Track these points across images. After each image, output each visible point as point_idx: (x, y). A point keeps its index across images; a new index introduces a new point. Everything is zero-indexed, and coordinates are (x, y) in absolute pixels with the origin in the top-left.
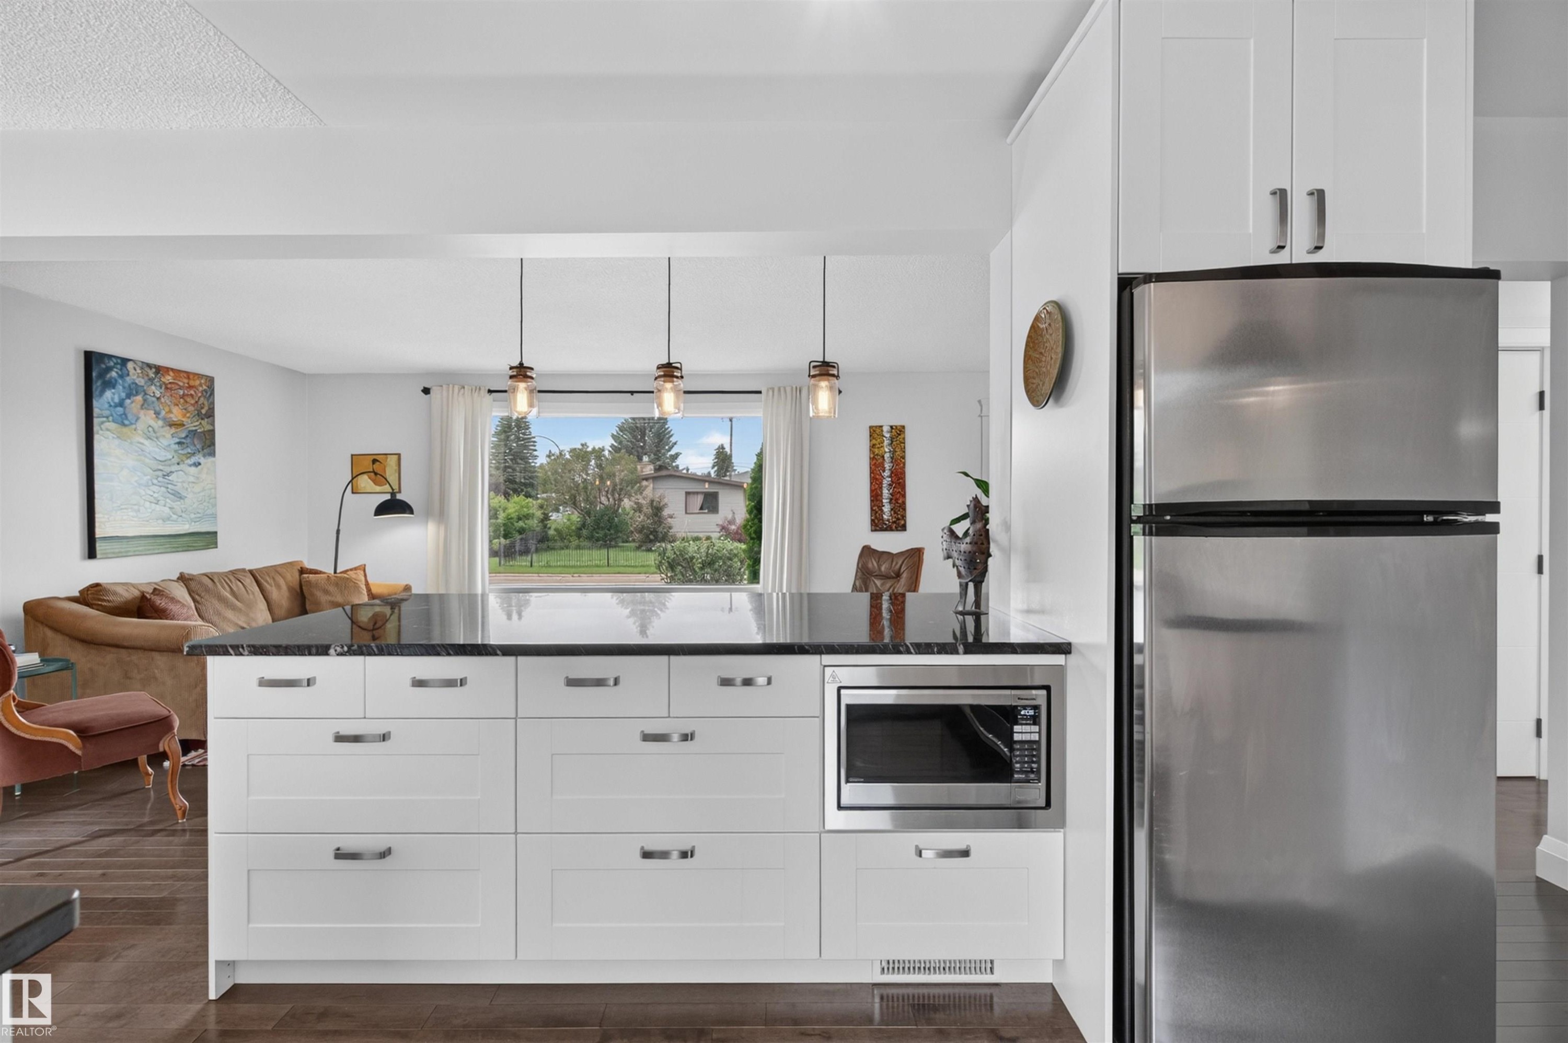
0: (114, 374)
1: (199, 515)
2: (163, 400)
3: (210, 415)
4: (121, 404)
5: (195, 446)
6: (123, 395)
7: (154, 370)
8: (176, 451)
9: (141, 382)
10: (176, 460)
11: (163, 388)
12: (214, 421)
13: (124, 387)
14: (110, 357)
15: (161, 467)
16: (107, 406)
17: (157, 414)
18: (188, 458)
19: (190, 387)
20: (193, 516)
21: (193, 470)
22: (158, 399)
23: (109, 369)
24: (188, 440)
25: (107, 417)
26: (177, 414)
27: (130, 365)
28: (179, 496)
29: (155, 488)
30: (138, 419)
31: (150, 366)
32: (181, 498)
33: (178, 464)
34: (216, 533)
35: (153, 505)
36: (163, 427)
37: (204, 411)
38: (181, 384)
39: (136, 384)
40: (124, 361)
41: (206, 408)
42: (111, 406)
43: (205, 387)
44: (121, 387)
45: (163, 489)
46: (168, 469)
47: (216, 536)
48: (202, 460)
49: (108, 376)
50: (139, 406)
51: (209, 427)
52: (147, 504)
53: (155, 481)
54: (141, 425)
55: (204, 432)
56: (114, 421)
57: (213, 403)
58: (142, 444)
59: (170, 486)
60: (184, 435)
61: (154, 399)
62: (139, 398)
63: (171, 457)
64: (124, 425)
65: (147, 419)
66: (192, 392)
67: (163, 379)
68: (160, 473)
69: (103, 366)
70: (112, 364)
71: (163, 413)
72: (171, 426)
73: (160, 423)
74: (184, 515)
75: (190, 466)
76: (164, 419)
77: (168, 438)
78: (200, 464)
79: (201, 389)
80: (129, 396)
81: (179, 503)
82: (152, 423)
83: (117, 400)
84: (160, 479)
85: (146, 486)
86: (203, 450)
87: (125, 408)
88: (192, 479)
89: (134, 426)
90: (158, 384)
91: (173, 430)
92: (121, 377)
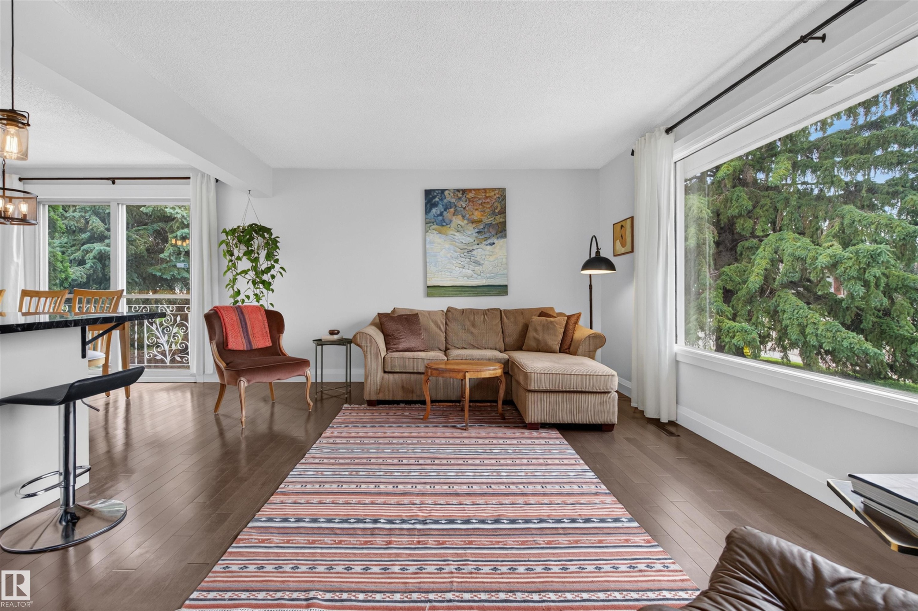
0: (437, 199)
1: (493, 275)
2: (467, 208)
3: (503, 212)
4: (441, 214)
5: (490, 233)
6: (443, 210)
7: (461, 192)
8: (476, 237)
9: (453, 200)
10: (476, 242)
11: (468, 201)
12: (505, 216)
13: (443, 205)
14: (434, 190)
15: (466, 247)
16: (433, 217)
17: (463, 217)
18: (485, 241)
19: (487, 198)
20: (488, 275)
21: (489, 247)
22: (464, 208)
23: (434, 197)
24: (486, 230)
25: (433, 223)
26: (477, 215)
27: (446, 193)
28: (478, 263)
29: (463, 259)
30: (451, 221)
31: (458, 190)
32: (479, 264)
33: (478, 244)
34: (506, 286)
35: (461, 269)
36: (467, 224)
37: (497, 211)
38: (480, 197)
39: (450, 202)
40: (443, 191)
41: (499, 209)
42: (435, 216)
43: (497, 196)
44: (441, 206)
45: (468, 260)
46: (471, 248)
47: (507, 288)
48: (495, 241)
49: (434, 201)
50: (452, 214)
51: (502, 220)
52: (457, 269)
53: (462, 255)
54: (453, 225)
55: (497, 224)
56: (437, 224)
57: (505, 204)
58: (454, 235)
59: (472, 258)
60: (482, 227)
61: (462, 209)
62: (452, 210)
63: (473, 241)
64: (443, 226)
65: (457, 221)
66: (488, 200)
67: (467, 196)
68: (466, 251)
69: (431, 196)
70: (435, 194)
71: (468, 216)
72: (473, 223)
73: (466, 222)
74: (482, 275)
75: (487, 245)
76: (468, 220)
77: (471, 230)
78: (494, 244)
79: (495, 197)
80: (445, 210)
81: (478, 268)
82: (460, 222)
83: (439, 213)
84: (466, 254)
85: (456, 258)
86: (496, 234)
87: (443, 217)
88: (488, 253)
89: (449, 226)
90: (464, 200)
91: (474, 225)
92: (441, 200)
